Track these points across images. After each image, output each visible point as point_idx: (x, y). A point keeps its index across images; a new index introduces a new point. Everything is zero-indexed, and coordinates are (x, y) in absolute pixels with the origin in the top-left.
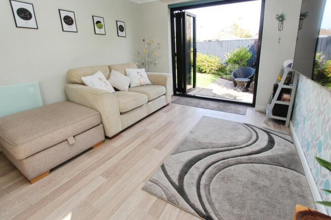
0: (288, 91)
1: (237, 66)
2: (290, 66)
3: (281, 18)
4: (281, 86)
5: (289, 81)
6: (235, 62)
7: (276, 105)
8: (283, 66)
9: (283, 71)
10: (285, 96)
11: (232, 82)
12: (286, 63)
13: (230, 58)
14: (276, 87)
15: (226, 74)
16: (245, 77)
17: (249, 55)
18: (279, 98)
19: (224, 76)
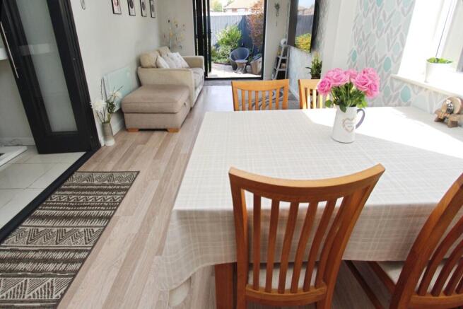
0: (284, 61)
1: (229, 48)
2: (285, 43)
3: (277, 6)
4: (281, 58)
5: (285, 54)
6: (228, 43)
7: (279, 72)
8: (280, 44)
9: (280, 47)
10: (283, 65)
11: (231, 66)
12: (282, 42)
13: (222, 38)
14: (278, 59)
15: (219, 58)
16: (243, 58)
17: (239, 34)
18: (280, 67)
19: (219, 61)
